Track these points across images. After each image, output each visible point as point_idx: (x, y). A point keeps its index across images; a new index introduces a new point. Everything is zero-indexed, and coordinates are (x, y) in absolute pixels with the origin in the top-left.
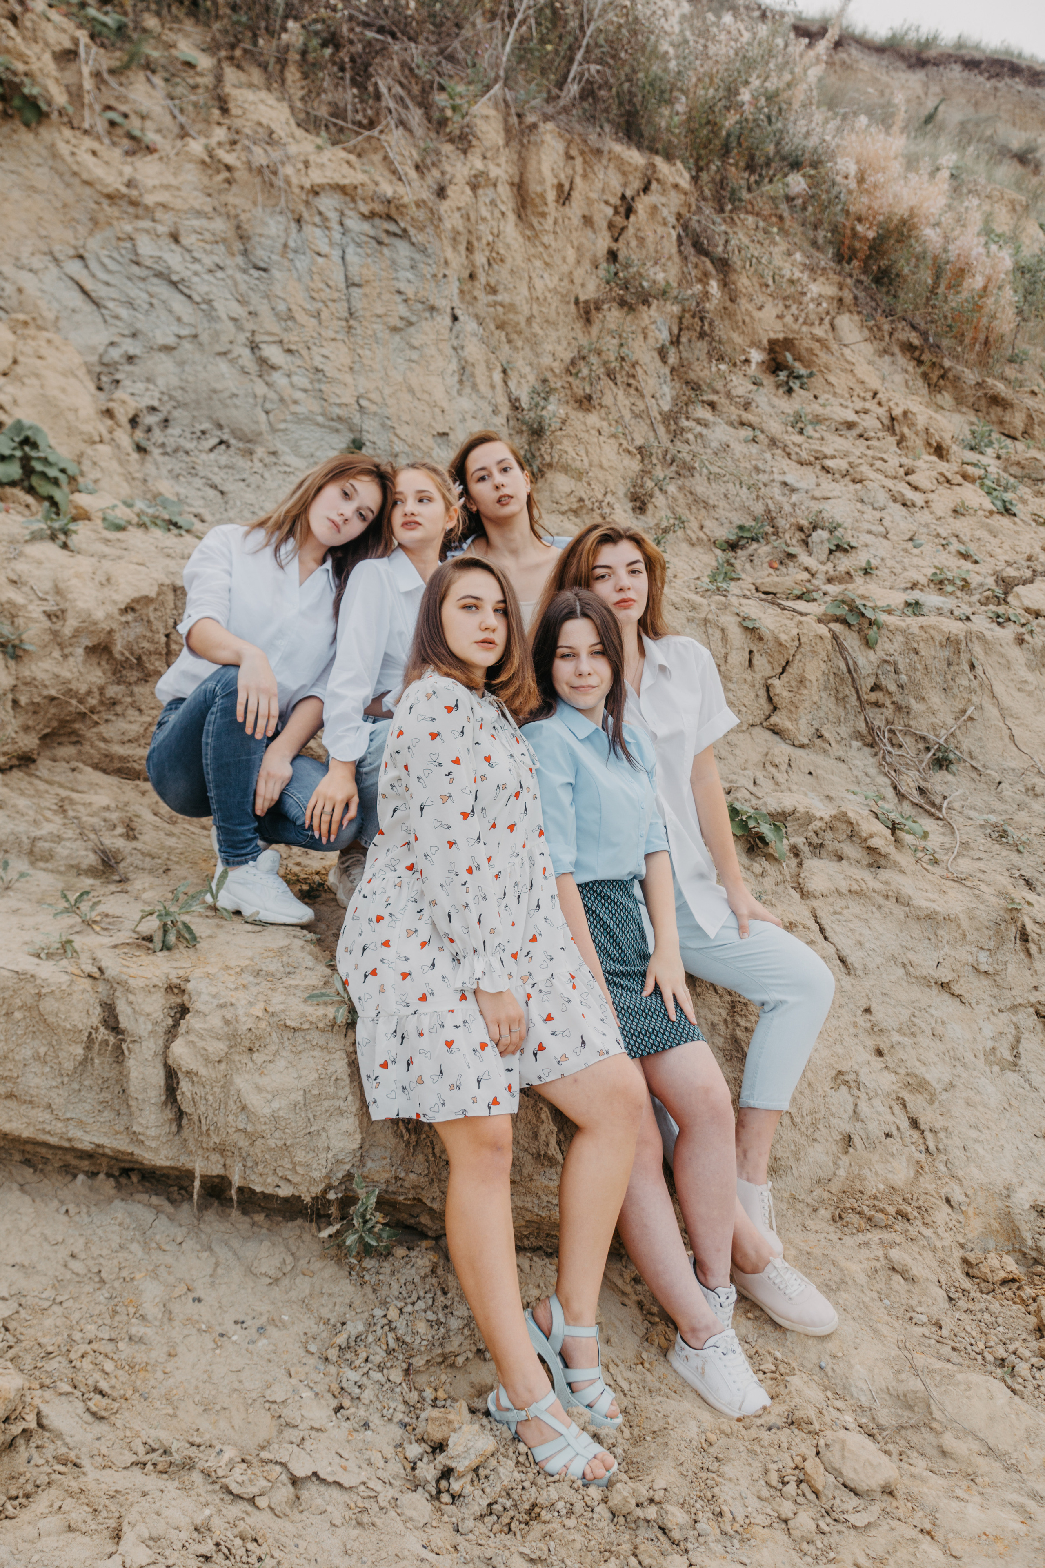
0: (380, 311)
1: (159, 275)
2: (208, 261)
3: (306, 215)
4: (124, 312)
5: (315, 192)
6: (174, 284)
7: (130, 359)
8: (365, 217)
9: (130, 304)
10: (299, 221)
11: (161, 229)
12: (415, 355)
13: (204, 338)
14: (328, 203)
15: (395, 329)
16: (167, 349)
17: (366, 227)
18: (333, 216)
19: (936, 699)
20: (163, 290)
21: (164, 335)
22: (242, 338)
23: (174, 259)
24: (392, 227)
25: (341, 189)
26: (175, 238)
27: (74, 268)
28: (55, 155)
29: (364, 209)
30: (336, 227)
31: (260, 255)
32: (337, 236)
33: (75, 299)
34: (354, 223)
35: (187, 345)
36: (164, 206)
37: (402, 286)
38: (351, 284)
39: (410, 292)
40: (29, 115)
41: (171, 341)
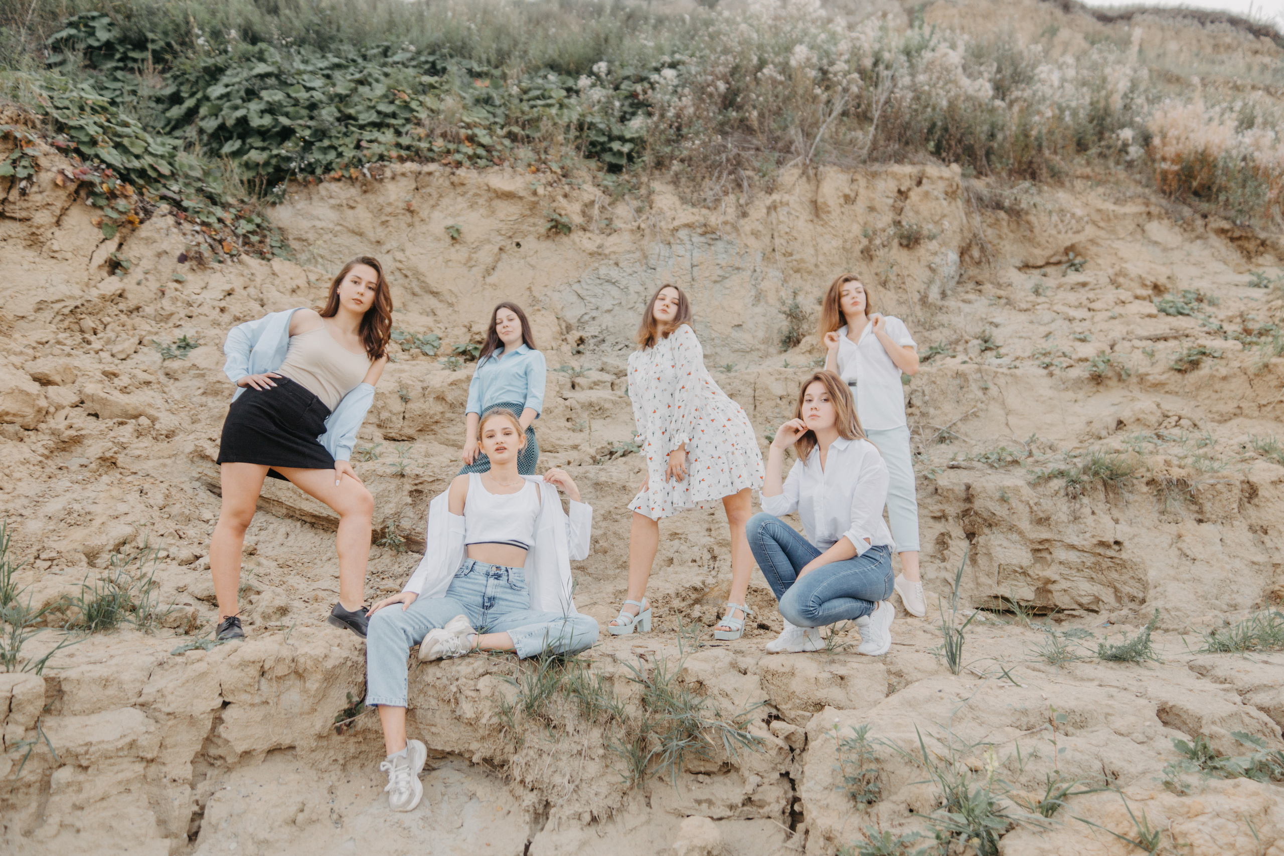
0: (707, 274)
1: (607, 281)
2: (629, 271)
3: (672, 240)
4: (593, 300)
5: (676, 229)
6: (614, 283)
7: (594, 318)
8: (702, 235)
9: (595, 296)
10: (669, 244)
11: (611, 262)
12: (727, 292)
13: (624, 303)
14: (683, 234)
15: (715, 282)
16: (609, 311)
17: (702, 239)
18: (686, 238)
19: (948, 407)
20: (609, 287)
21: (607, 307)
22: (640, 300)
23: (614, 274)
24: (713, 236)
25: (688, 226)
26: (617, 264)
27: (576, 287)
28: (574, 243)
29: (700, 231)
30: (688, 242)
31: (652, 262)
32: (688, 246)
33: (574, 298)
34: (697, 239)
35: (617, 308)
36: (614, 253)
37: (719, 262)
38: (693, 266)
39: (723, 263)
40: (565, 230)
41: (610, 307)
